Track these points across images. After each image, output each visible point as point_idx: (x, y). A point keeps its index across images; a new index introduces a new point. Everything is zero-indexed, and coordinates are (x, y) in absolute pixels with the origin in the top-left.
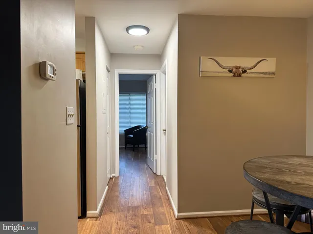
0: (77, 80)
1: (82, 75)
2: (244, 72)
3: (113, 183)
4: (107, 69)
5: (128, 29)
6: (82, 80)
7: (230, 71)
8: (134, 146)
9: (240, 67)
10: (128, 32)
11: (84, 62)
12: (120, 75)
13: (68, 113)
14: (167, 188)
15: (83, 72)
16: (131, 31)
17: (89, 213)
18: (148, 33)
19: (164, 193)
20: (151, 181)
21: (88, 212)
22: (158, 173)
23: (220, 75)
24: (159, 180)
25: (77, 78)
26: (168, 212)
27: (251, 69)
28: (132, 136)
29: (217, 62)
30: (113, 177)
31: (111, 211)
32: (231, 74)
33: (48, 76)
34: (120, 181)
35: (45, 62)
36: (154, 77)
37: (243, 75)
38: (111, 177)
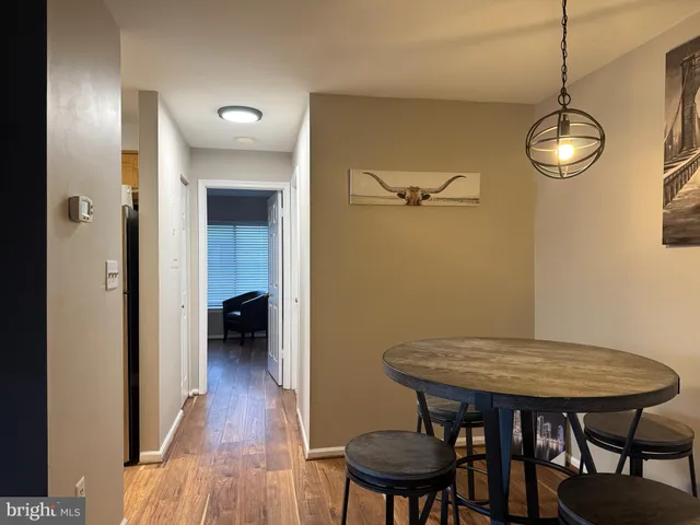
0: (124, 207)
1: (131, 195)
2: (426, 197)
3: (193, 407)
4: (182, 180)
5: (221, 111)
6: (131, 205)
7: (402, 196)
8: (243, 336)
9: (418, 189)
10: (220, 116)
11: (135, 170)
12: (210, 192)
13: (109, 272)
14: (298, 410)
15: (133, 189)
16: (227, 115)
17: (144, 455)
18: (260, 119)
19: (293, 421)
20: (271, 401)
21: (141, 454)
22: (287, 386)
23: (382, 202)
24: (286, 397)
25: (123, 204)
26: (293, 450)
27: (437, 192)
28: (239, 314)
29: (378, 179)
30: (195, 395)
31: (187, 452)
32: (404, 201)
33: (81, 218)
34: (209, 402)
35: (78, 198)
36: (280, 195)
37: (424, 202)
38: (191, 394)
